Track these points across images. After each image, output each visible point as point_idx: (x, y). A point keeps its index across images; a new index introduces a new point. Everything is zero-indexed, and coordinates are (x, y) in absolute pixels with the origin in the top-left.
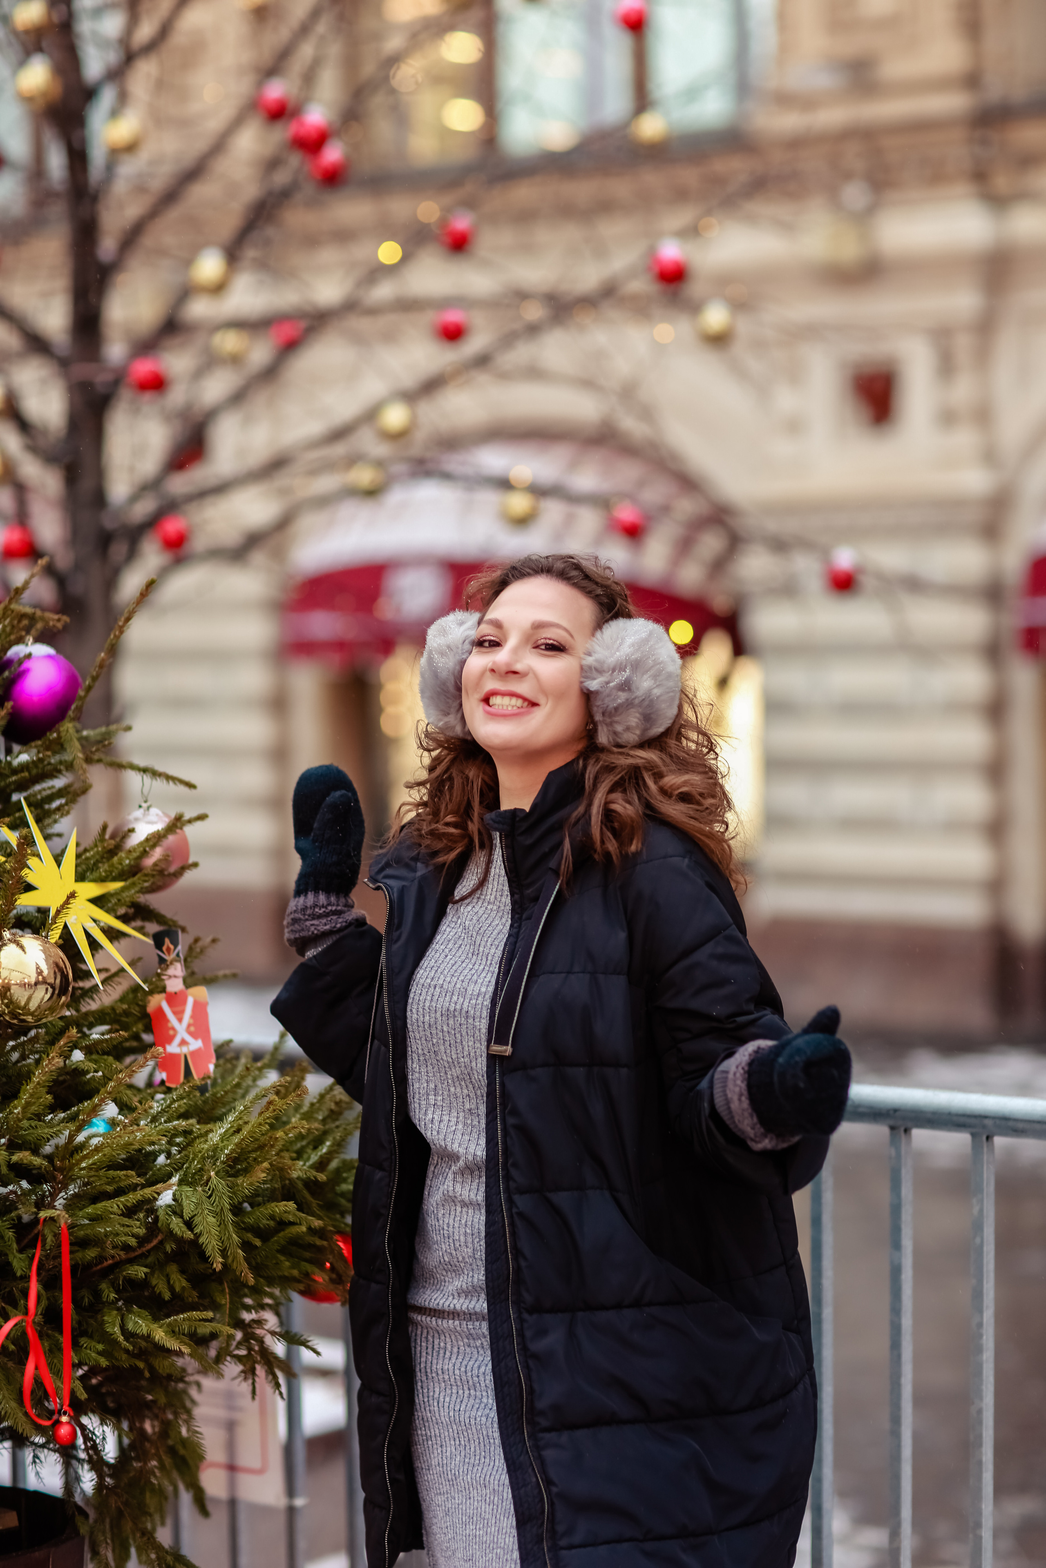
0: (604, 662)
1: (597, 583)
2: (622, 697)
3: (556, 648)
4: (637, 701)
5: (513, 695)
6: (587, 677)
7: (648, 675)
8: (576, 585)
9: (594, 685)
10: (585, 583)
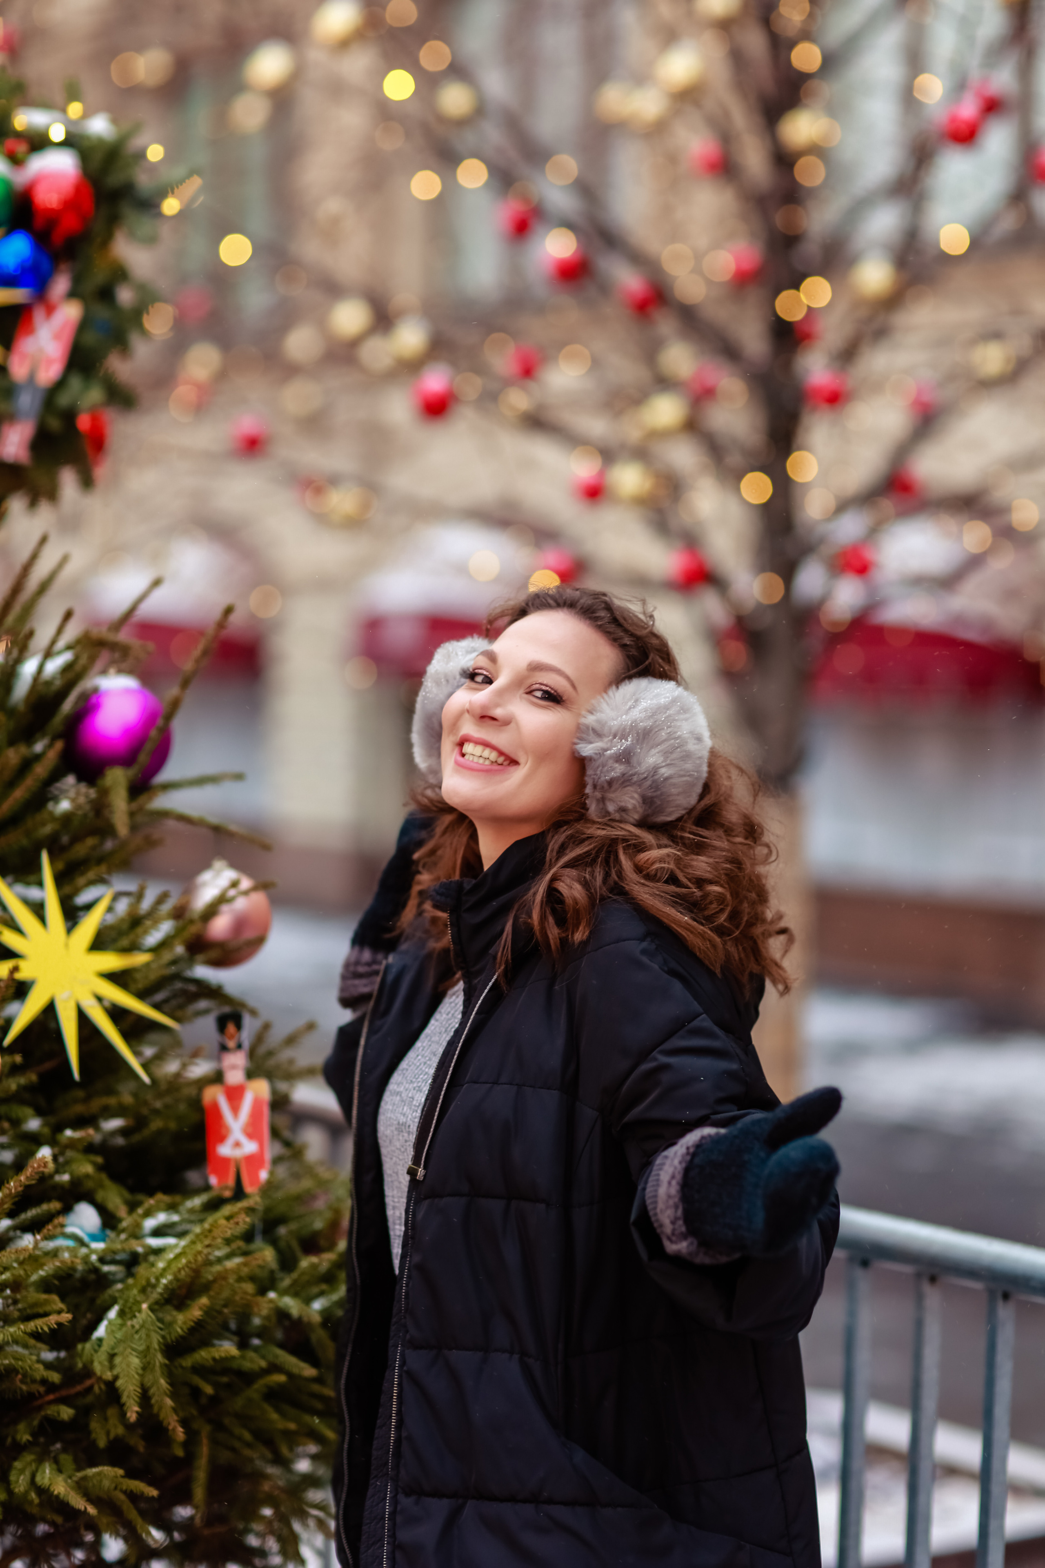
0: (606, 723)
1: (626, 631)
2: (618, 769)
3: (553, 698)
4: (635, 778)
5: (486, 745)
6: (581, 739)
7: (657, 750)
8: (601, 629)
9: (587, 750)
10: (612, 628)
